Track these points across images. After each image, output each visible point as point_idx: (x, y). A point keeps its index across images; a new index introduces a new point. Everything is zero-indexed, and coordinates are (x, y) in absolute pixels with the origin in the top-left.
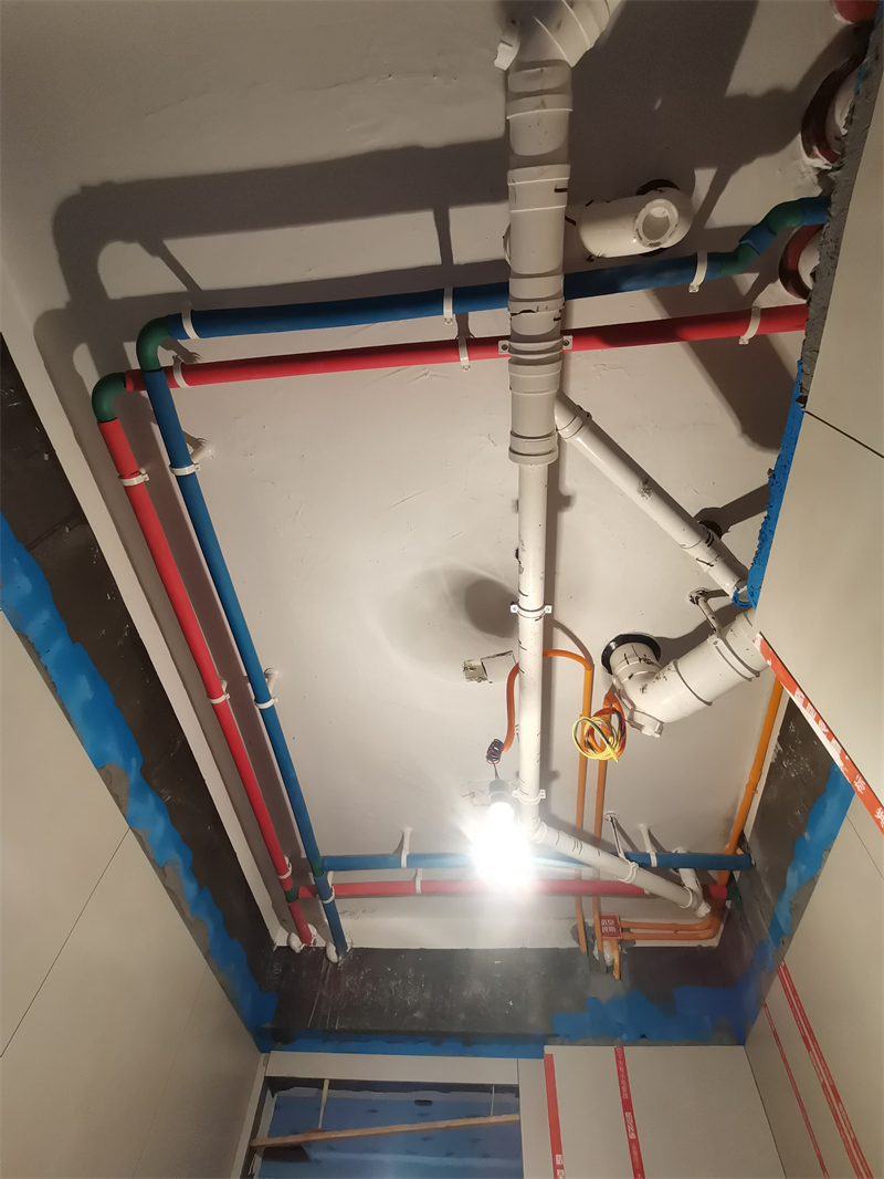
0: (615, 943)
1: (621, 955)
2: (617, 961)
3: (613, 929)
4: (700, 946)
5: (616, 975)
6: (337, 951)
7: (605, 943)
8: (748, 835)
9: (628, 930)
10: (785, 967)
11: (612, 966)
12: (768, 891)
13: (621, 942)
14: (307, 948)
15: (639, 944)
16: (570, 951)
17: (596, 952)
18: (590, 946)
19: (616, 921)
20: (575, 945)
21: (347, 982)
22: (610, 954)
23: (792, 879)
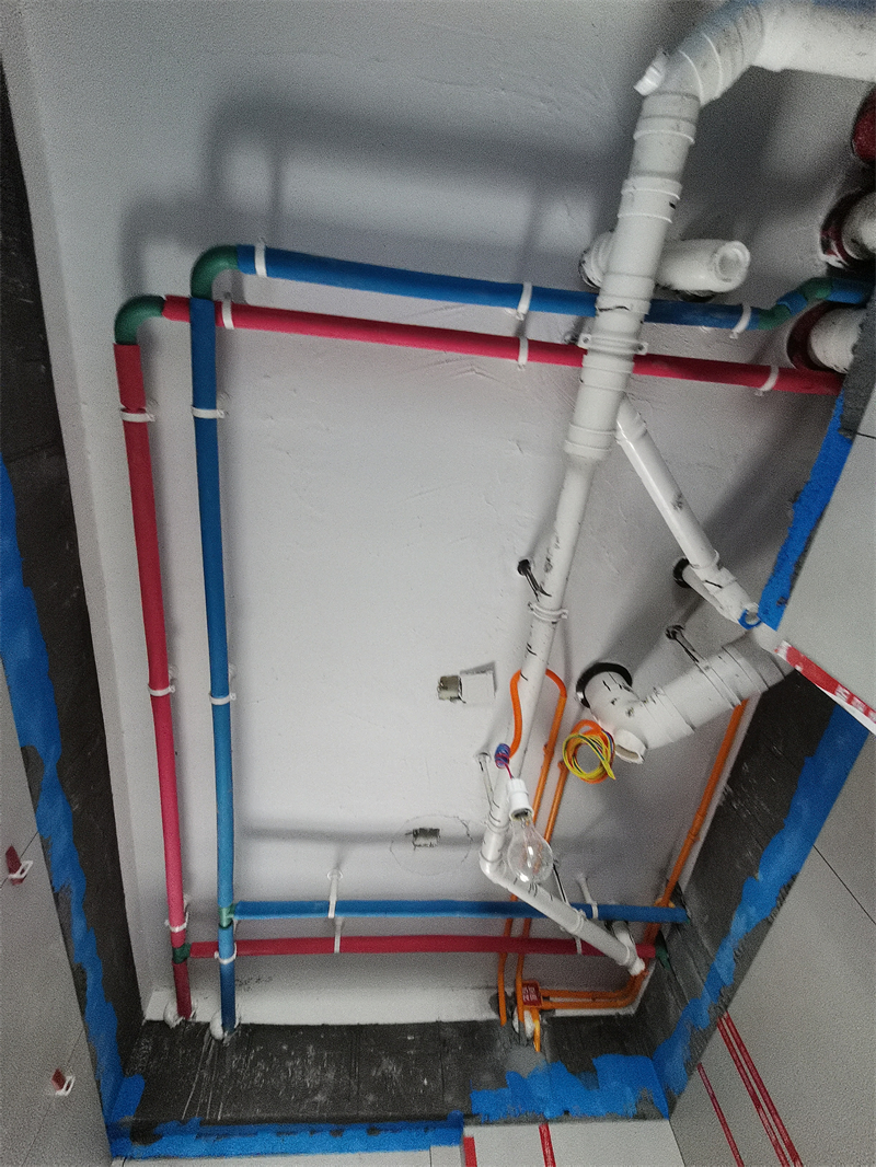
0: (536, 1012)
1: (542, 1026)
2: (538, 1034)
3: (534, 997)
4: (619, 1015)
5: (537, 1046)
6: (223, 1025)
7: (527, 1013)
8: (684, 886)
9: (547, 998)
10: (729, 1019)
11: (533, 1038)
12: (706, 943)
13: (542, 1011)
14: (186, 1022)
15: (559, 1013)
16: (489, 1024)
17: (516, 1023)
18: (510, 1018)
19: (537, 989)
20: (493, 1016)
21: (233, 1061)
22: (531, 1024)
23: (739, 925)
